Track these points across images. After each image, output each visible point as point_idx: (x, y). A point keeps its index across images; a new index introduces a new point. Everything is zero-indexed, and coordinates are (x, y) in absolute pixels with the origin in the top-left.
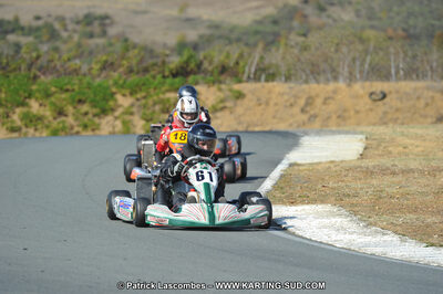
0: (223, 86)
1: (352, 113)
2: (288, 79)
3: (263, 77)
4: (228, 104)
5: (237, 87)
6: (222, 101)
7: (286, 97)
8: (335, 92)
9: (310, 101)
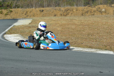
0: (8, 9)
1: (36, 15)
2: (22, 7)
3: (16, 7)
4: (9, 13)
5: (11, 10)
6: (8, 13)
7: (21, 12)
8: (32, 10)
9: (27, 12)
